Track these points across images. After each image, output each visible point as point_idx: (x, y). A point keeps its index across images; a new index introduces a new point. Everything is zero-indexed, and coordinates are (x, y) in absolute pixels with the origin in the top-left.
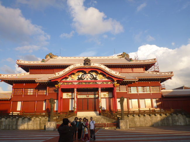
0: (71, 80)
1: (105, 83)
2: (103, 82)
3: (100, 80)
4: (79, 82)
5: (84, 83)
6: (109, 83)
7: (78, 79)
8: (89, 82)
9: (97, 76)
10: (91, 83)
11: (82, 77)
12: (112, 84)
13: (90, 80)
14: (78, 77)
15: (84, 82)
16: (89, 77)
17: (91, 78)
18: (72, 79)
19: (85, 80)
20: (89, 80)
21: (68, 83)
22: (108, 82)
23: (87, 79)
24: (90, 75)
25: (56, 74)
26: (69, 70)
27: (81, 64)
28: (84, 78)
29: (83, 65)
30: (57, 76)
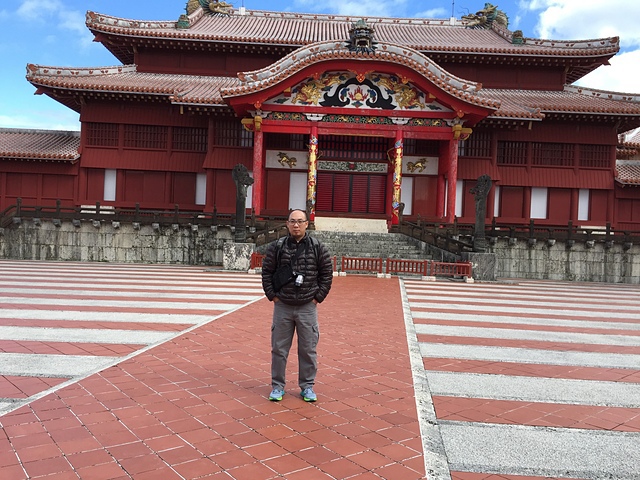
0: (297, 104)
1: (420, 122)
2: (414, 116)
3: (404, 109)
6: (436, 123)
7: (323, 100)
8: (365, 116)
9: (393, 96)
10: (369, 120)
12: (445, 129)
15: (345, 116)
16: (365, 97)
17: (371, 101)
18: (302, 102)
21: (287, 116)
22: (432, 119)
23: (358, 104)
24: (368, 91)
25: (245, 78)
26: (292, 65)
27: (337, 45)
28: (348, 99)
29: (346, 47)
30: (251, 84)
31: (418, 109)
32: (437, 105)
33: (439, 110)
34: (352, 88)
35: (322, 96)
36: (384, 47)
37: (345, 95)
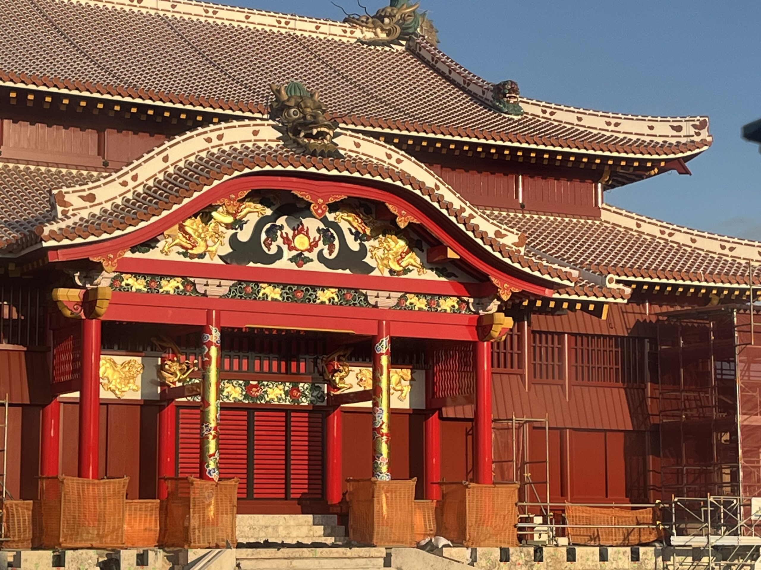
2: (409, 291)
3: (388, 274)
4: (240, 282)
5: (274, 293)
6: (447, 304)
7: (227, 250)
10: (324, 296)
11: (263, 239)
12: (465, 319)
13: (322, 268)
17: (326, 253)
19: (284, 264)
20: (314, 265)
22: (441, 296)
23: (299, 259)
24: (319, 230)
25: (67, 198)
26: (164, 171)
27: (255, 133)
28: (280, 249)
29: (279, 139)
30: (85, 214)
31: (414, 275)
32: (453, 269)
34: (289, 224)
35: (226, 241)
36: (358, 145)
37: (275, 239)
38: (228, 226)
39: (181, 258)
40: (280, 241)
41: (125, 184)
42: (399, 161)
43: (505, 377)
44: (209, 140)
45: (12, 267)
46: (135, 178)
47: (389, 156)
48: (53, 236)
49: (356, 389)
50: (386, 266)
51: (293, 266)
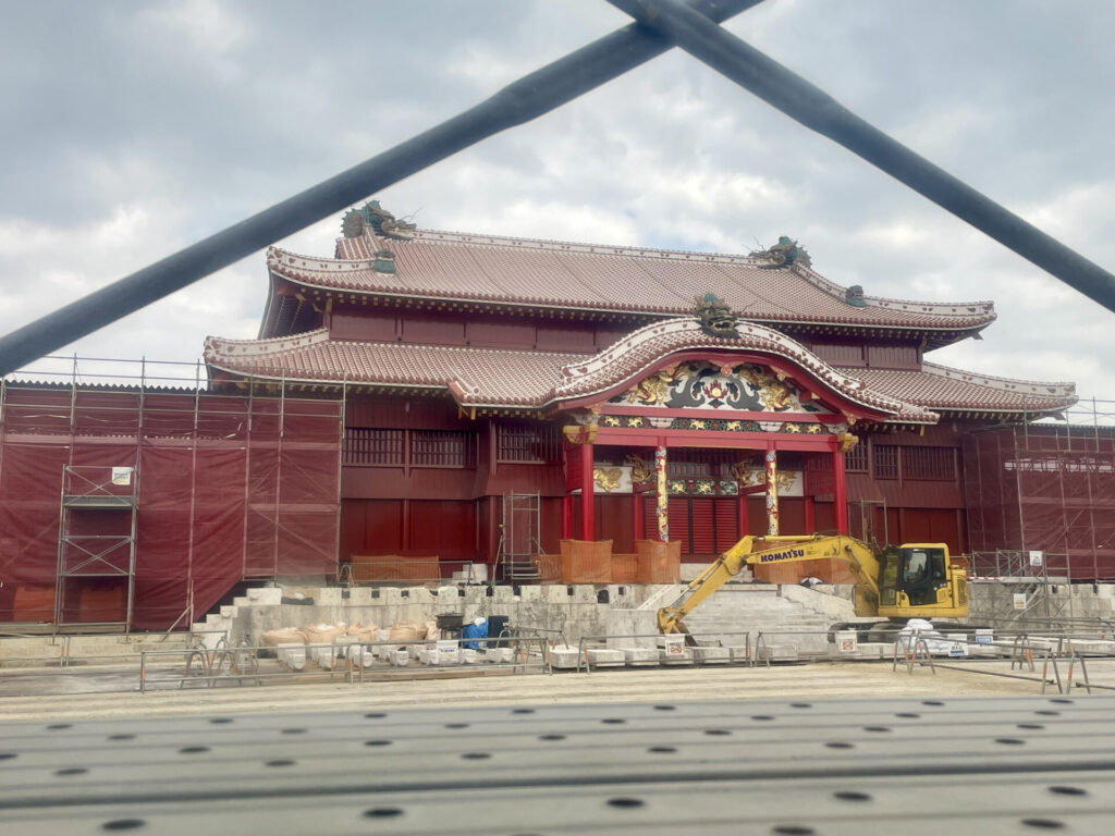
0: (636, 404)
1: (795, 429)
2: (788, 421)
3: (774, 410)
4: (678, 418)
5: (700, 425)
6: (813, 429)
7: (668, 399)
8: (726, 421)
9: (759, 393)
10: (732, 426)
11: (692, 390)
12: (826, 437)
13: (730, 408)
14: (673, 393)
15: (700, 420)
16: (724, 394)
17: (732, 399)
18: (644, 402)
19: (705, 406)
20: (726, 407)
22: (809, 424)
23: (716, 403)
24: (727, 385)
25: (570, 371)
26: (629, 352)
27: (685, 326)
28: (703, 398)
29: (700, 329)
30: (581, 380)
31: (790, 411)
32: (816, 406)
33: (817, 412)
34: (708, 381)
35: (668, 393)
36: (751, 330)
37: (699, 391)
38: (669, 384)
39: (641, 405)
40: (702, 392)
41: (605, 361)
42: (778, 339)
43: (857, 476)
44: (656, 332)
45: (539, 414)
46: (611, 357)
47: (771, 336)
48: (561, 394)
49: (757, 483)
50: (773, 405)
51: (712, 408)
